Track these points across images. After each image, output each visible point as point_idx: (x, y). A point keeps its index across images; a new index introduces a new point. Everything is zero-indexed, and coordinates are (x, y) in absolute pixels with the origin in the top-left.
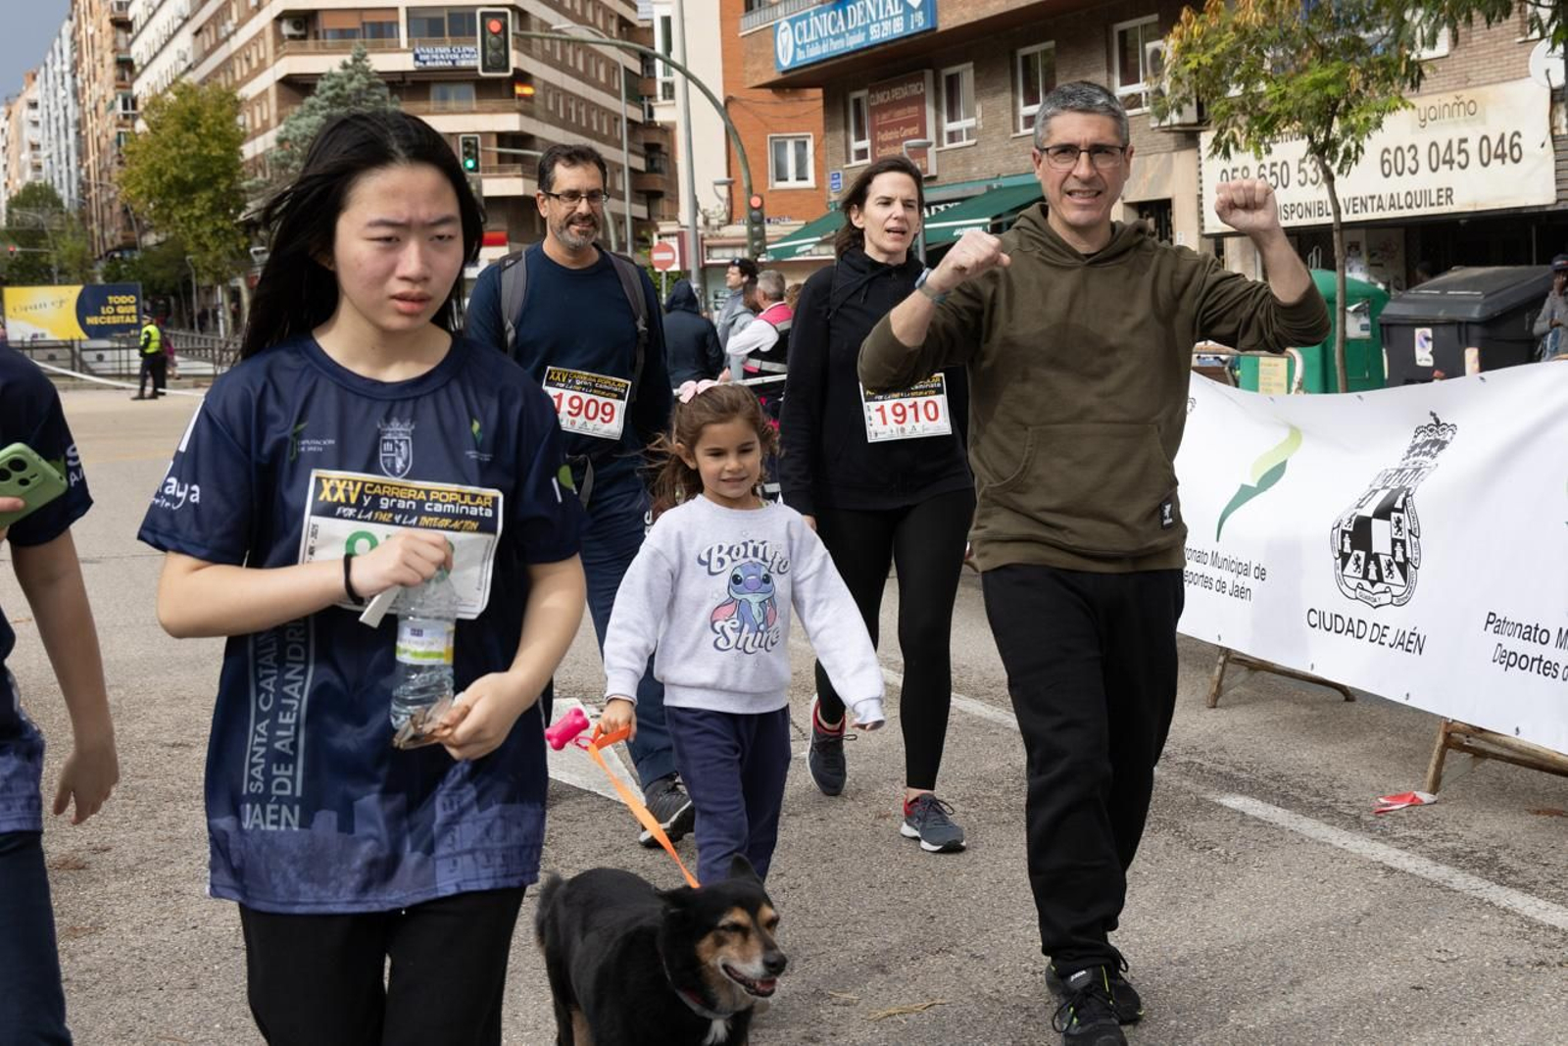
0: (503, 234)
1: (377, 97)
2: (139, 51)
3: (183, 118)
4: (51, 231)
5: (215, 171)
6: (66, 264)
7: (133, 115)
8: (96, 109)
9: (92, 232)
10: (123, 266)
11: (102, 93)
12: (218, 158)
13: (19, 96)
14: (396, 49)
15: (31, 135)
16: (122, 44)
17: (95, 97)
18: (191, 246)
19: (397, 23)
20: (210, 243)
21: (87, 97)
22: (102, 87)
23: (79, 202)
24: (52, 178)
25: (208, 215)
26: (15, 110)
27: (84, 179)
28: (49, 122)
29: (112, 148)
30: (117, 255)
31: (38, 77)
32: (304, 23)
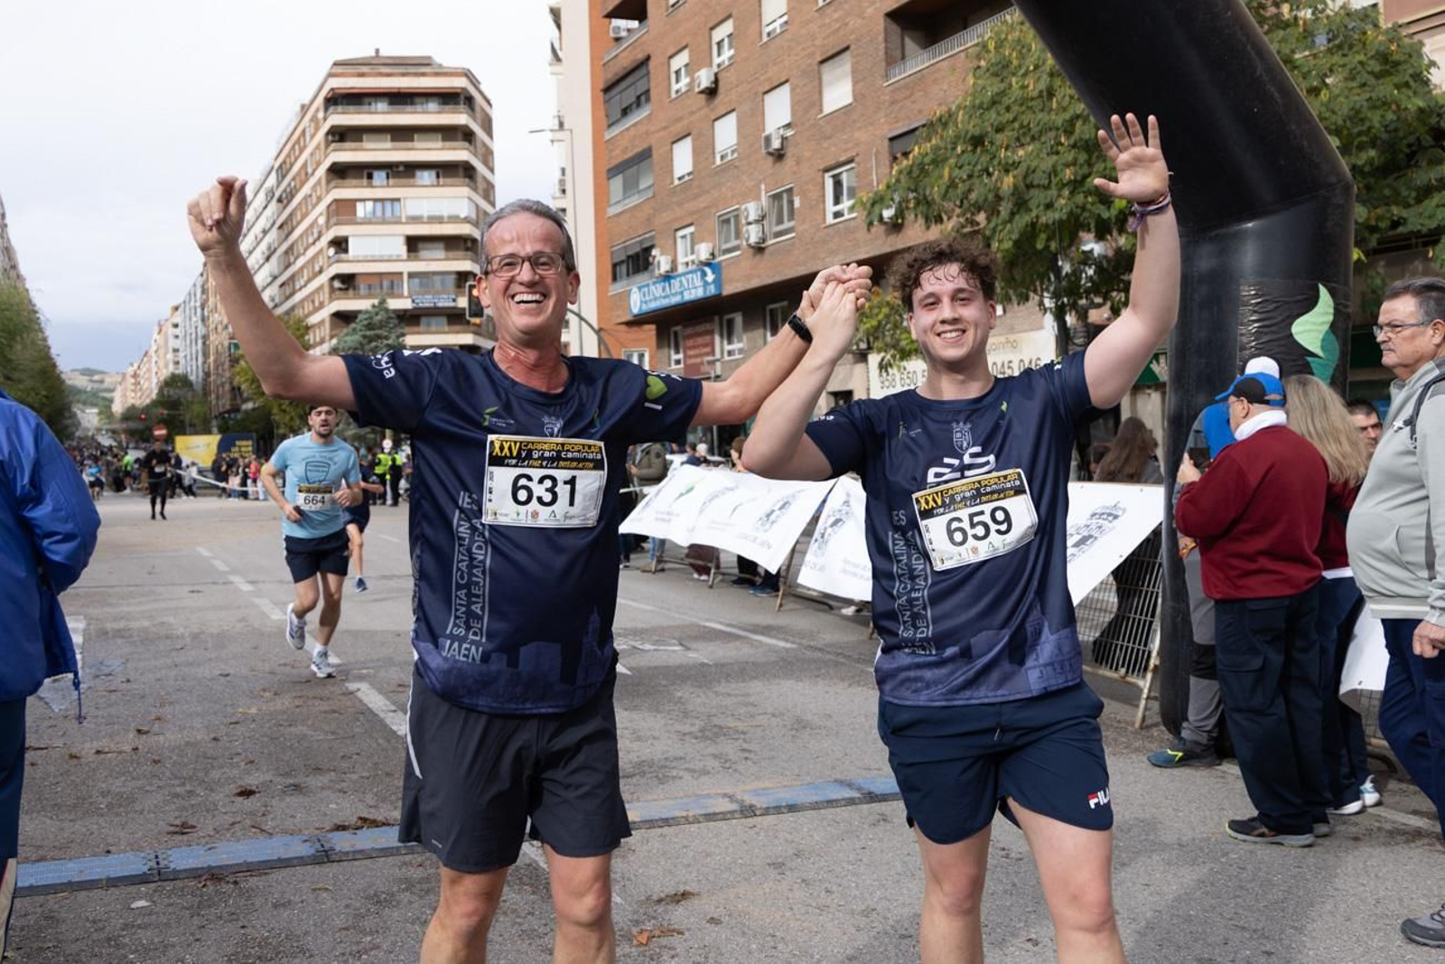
1: (391, 325)
4: (187, 401)
6: (195, 421)
8: (216, 329)
9: (211, 402)
10: (231, 422)
13: (166, 321)
14: (401, 296)
15: (173, 343)
17: (216, 322)
18: (275, 411)
19: (402, 281)
20: (288, 409)
21: (210, 322)
23: (203, 384)
24: (187, 370)
26: (164, 329)
27: (206, 370)
28: (185, 336)
29: (225, 352)
30: (226, 415)
31: (180, 309)
32: (348, 282)
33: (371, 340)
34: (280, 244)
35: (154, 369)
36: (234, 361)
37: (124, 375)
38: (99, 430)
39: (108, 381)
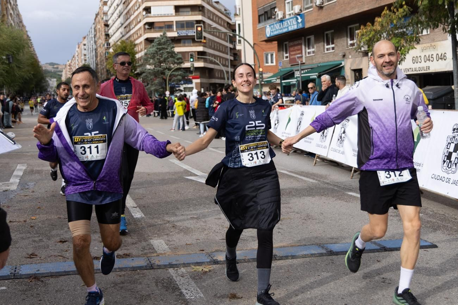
0: (198, 76)
1: (168, 43)
2: (111, 32)
3: (122, 49)
7: (109, 47)
8: (100, 46)
13: (81, 43)
14: (173, 31)
15: (84, 52)
16: (106, 30)
17: (100, 43)
19: (173, 25)
21: (98, 43)
22: (102, 41)
23: (96, 68)
24: (89, 63)
26: (80, 46)
27: (97, 63)
28: (88, 49)
29: (104, 55)
31: (86, 38)
32: (151, 25)
33: (160, 49)
34: (124, 11)
35: (77, 63)
36: (107, 59)
37: (66, 65)
39: (60, 67)
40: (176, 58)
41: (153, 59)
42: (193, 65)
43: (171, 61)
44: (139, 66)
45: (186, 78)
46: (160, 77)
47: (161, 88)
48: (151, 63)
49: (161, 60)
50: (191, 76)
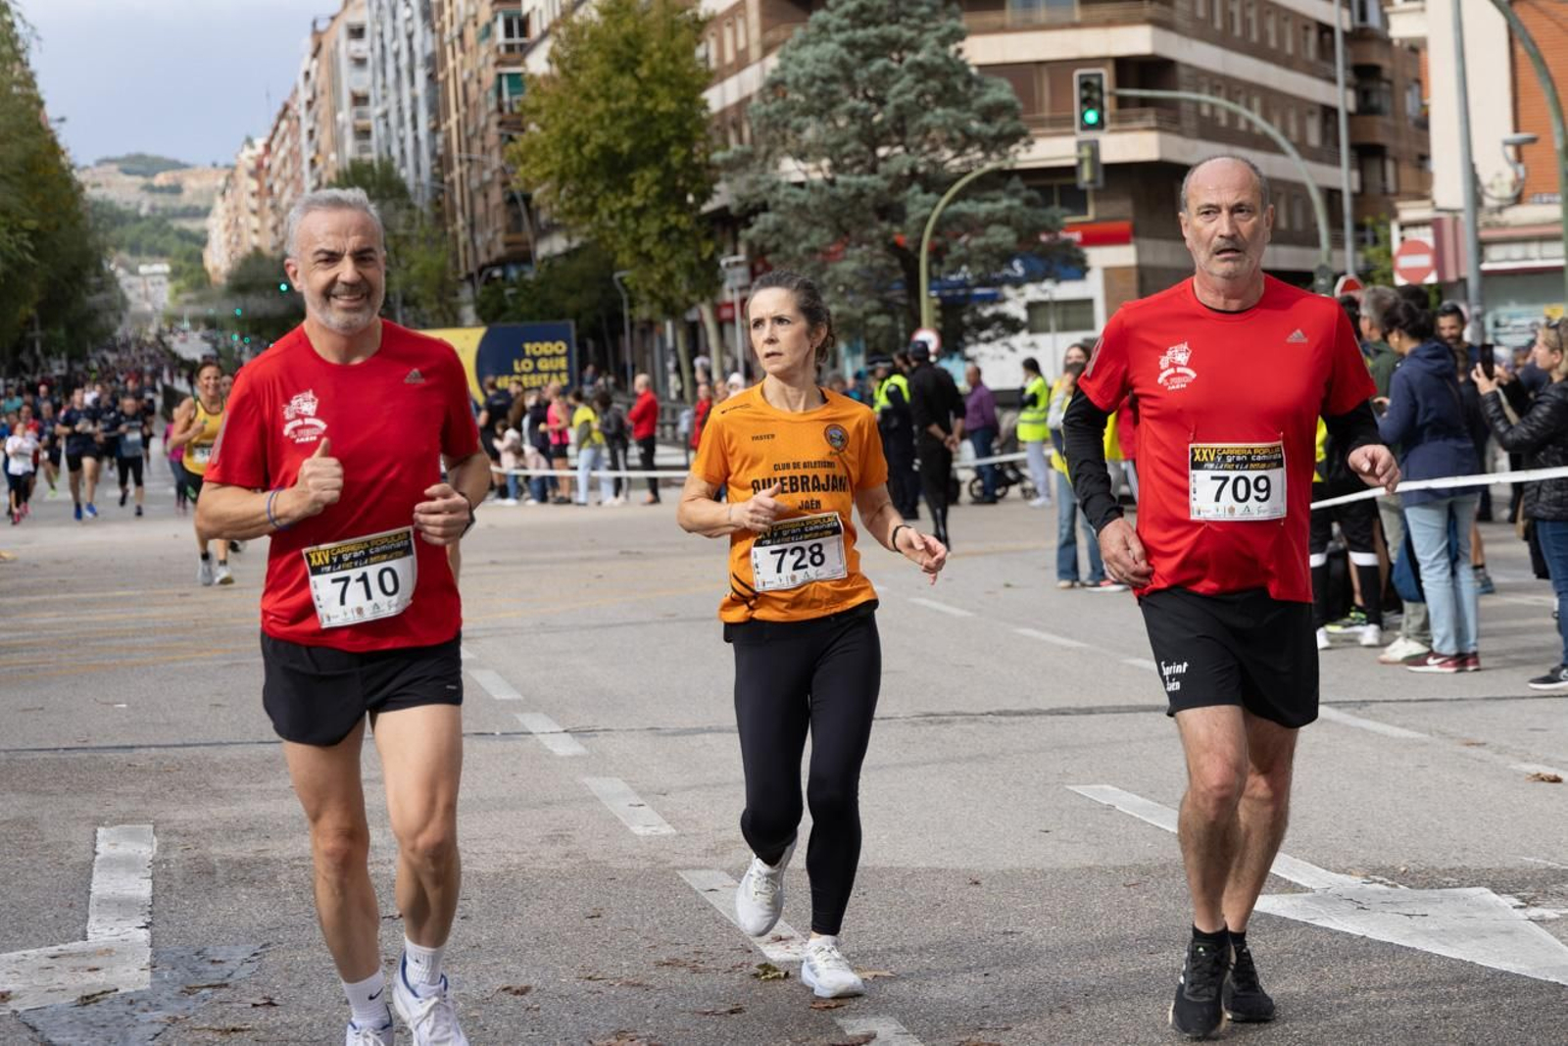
3: (617, 53)
4: (395, 237)
5: (664, 135)
7: (522, 46)
8: (461, 36)
9: (455, 236)
10: (509, 291)
11: (472, 10)
12: (668, 116)
13: (332, 19)
15: (353, 80)
17: (459, 19)
18: (625, 258)
20: (658, 252)
21: (446, 17)
22: (471, 2)
23: (433, 188)
24: (389, 150)
25: (654, 206)
26: (328, 45)
27: (440, 151)
28: (383, 59)
29: (487, 100)
30: (497, 273)
33: (869, 52)
36: (511, 125)
37: (231, 172)
38: (173, 320)
39: (191, 184)
40: (976, 104)
41: (820, 114)
42: (1095, 148)
43: (944, 127)
44: (730, 166)
45: (1044, 238)
46: (875, 232)
47: (879, 312)
48: (809, 146)
49: (877, 119)
50: (1073, 227)
